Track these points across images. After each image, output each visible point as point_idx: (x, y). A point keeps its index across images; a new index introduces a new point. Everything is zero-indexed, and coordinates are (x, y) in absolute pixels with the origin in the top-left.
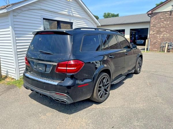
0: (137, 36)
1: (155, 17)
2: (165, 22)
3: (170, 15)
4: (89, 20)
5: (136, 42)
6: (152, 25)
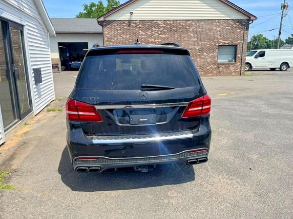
0: (68, 54)
1: (108, 27)
2: (124, 36)
3: (129, 26)
4: (40, 24)
5: (71, 64)
6: (106, 39)
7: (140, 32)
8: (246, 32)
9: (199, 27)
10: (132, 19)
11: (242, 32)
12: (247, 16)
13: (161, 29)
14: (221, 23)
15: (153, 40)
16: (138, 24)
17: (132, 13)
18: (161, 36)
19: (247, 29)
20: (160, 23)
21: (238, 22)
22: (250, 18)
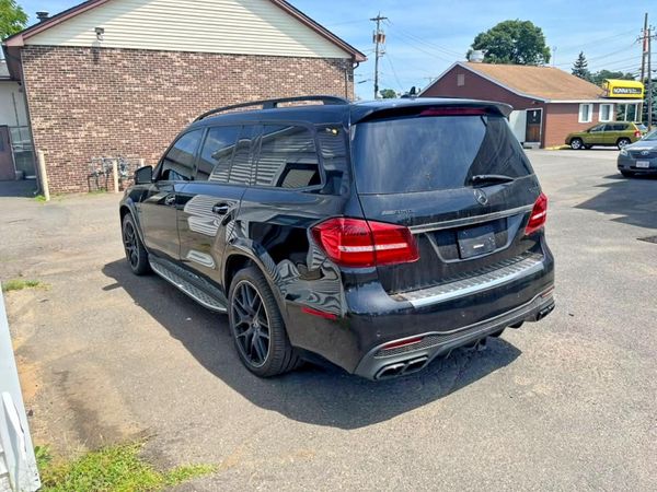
1: (37, 62)
7: (127, 77)
8: (349, 83)
9: (260, 70)
10: (102, 46)
11: (343, 85)
12: (349, 53)
13: (179, 73)
14: (304, 65)
15: (161, 97)
16: (119, 57)
17: (100, 31)
18: (181, 88)
19: (351, 78)
20: (174, 57)
21: (333, 64)
22: (354, 56)
